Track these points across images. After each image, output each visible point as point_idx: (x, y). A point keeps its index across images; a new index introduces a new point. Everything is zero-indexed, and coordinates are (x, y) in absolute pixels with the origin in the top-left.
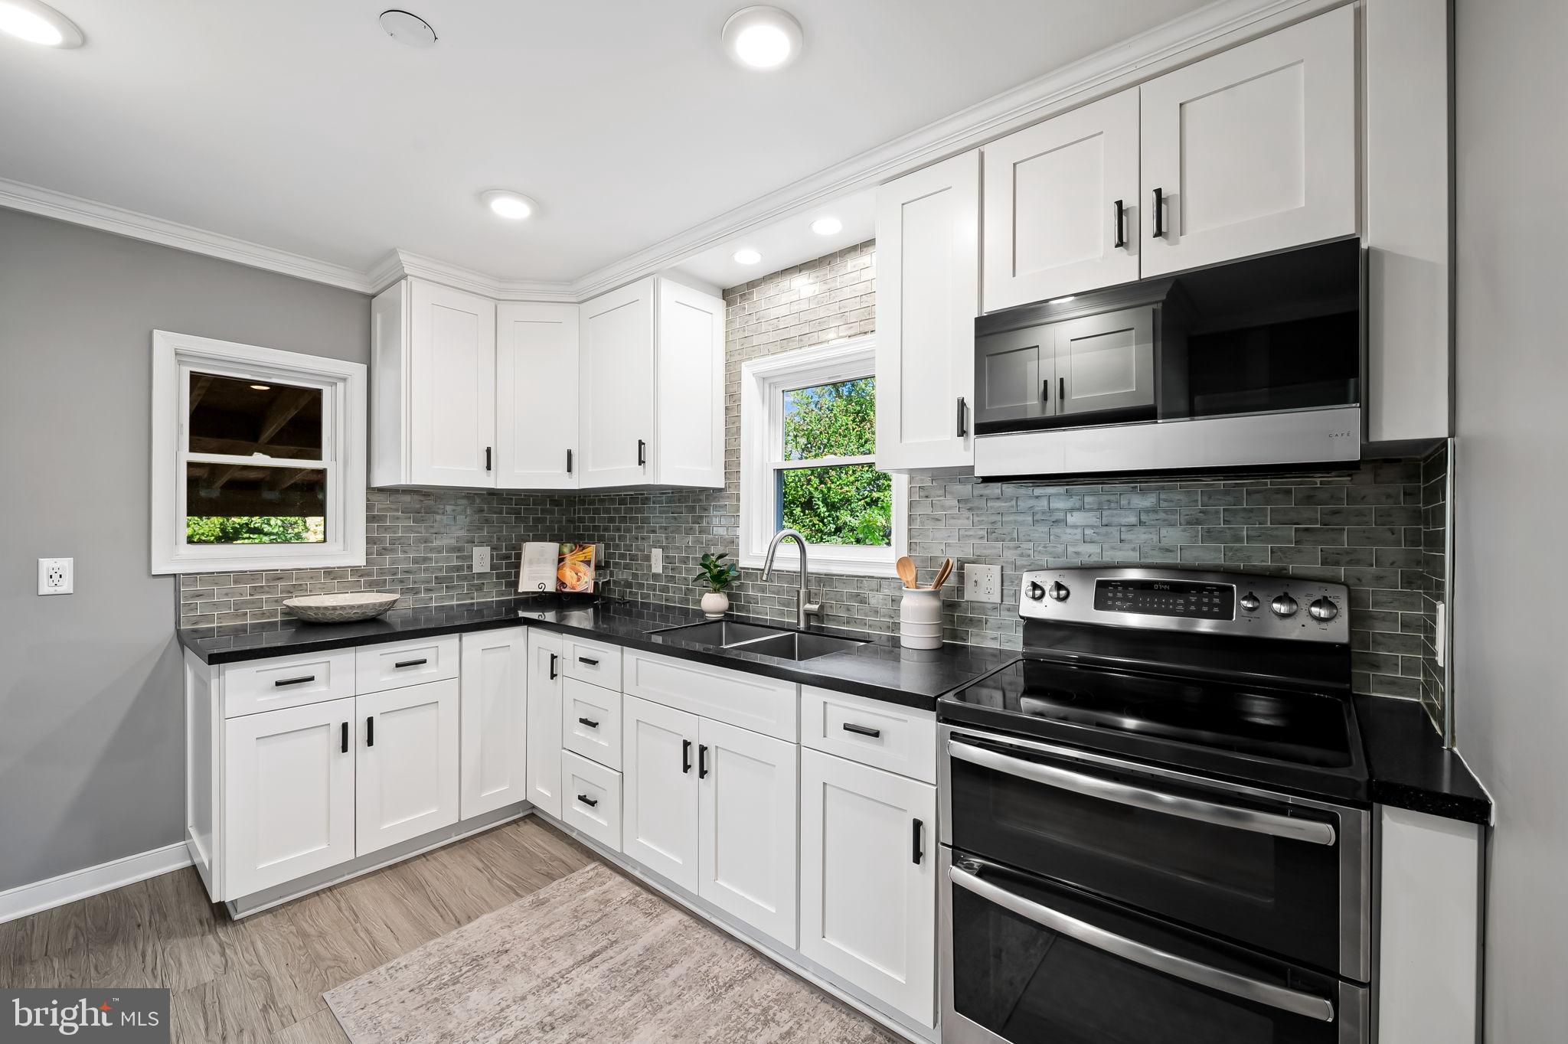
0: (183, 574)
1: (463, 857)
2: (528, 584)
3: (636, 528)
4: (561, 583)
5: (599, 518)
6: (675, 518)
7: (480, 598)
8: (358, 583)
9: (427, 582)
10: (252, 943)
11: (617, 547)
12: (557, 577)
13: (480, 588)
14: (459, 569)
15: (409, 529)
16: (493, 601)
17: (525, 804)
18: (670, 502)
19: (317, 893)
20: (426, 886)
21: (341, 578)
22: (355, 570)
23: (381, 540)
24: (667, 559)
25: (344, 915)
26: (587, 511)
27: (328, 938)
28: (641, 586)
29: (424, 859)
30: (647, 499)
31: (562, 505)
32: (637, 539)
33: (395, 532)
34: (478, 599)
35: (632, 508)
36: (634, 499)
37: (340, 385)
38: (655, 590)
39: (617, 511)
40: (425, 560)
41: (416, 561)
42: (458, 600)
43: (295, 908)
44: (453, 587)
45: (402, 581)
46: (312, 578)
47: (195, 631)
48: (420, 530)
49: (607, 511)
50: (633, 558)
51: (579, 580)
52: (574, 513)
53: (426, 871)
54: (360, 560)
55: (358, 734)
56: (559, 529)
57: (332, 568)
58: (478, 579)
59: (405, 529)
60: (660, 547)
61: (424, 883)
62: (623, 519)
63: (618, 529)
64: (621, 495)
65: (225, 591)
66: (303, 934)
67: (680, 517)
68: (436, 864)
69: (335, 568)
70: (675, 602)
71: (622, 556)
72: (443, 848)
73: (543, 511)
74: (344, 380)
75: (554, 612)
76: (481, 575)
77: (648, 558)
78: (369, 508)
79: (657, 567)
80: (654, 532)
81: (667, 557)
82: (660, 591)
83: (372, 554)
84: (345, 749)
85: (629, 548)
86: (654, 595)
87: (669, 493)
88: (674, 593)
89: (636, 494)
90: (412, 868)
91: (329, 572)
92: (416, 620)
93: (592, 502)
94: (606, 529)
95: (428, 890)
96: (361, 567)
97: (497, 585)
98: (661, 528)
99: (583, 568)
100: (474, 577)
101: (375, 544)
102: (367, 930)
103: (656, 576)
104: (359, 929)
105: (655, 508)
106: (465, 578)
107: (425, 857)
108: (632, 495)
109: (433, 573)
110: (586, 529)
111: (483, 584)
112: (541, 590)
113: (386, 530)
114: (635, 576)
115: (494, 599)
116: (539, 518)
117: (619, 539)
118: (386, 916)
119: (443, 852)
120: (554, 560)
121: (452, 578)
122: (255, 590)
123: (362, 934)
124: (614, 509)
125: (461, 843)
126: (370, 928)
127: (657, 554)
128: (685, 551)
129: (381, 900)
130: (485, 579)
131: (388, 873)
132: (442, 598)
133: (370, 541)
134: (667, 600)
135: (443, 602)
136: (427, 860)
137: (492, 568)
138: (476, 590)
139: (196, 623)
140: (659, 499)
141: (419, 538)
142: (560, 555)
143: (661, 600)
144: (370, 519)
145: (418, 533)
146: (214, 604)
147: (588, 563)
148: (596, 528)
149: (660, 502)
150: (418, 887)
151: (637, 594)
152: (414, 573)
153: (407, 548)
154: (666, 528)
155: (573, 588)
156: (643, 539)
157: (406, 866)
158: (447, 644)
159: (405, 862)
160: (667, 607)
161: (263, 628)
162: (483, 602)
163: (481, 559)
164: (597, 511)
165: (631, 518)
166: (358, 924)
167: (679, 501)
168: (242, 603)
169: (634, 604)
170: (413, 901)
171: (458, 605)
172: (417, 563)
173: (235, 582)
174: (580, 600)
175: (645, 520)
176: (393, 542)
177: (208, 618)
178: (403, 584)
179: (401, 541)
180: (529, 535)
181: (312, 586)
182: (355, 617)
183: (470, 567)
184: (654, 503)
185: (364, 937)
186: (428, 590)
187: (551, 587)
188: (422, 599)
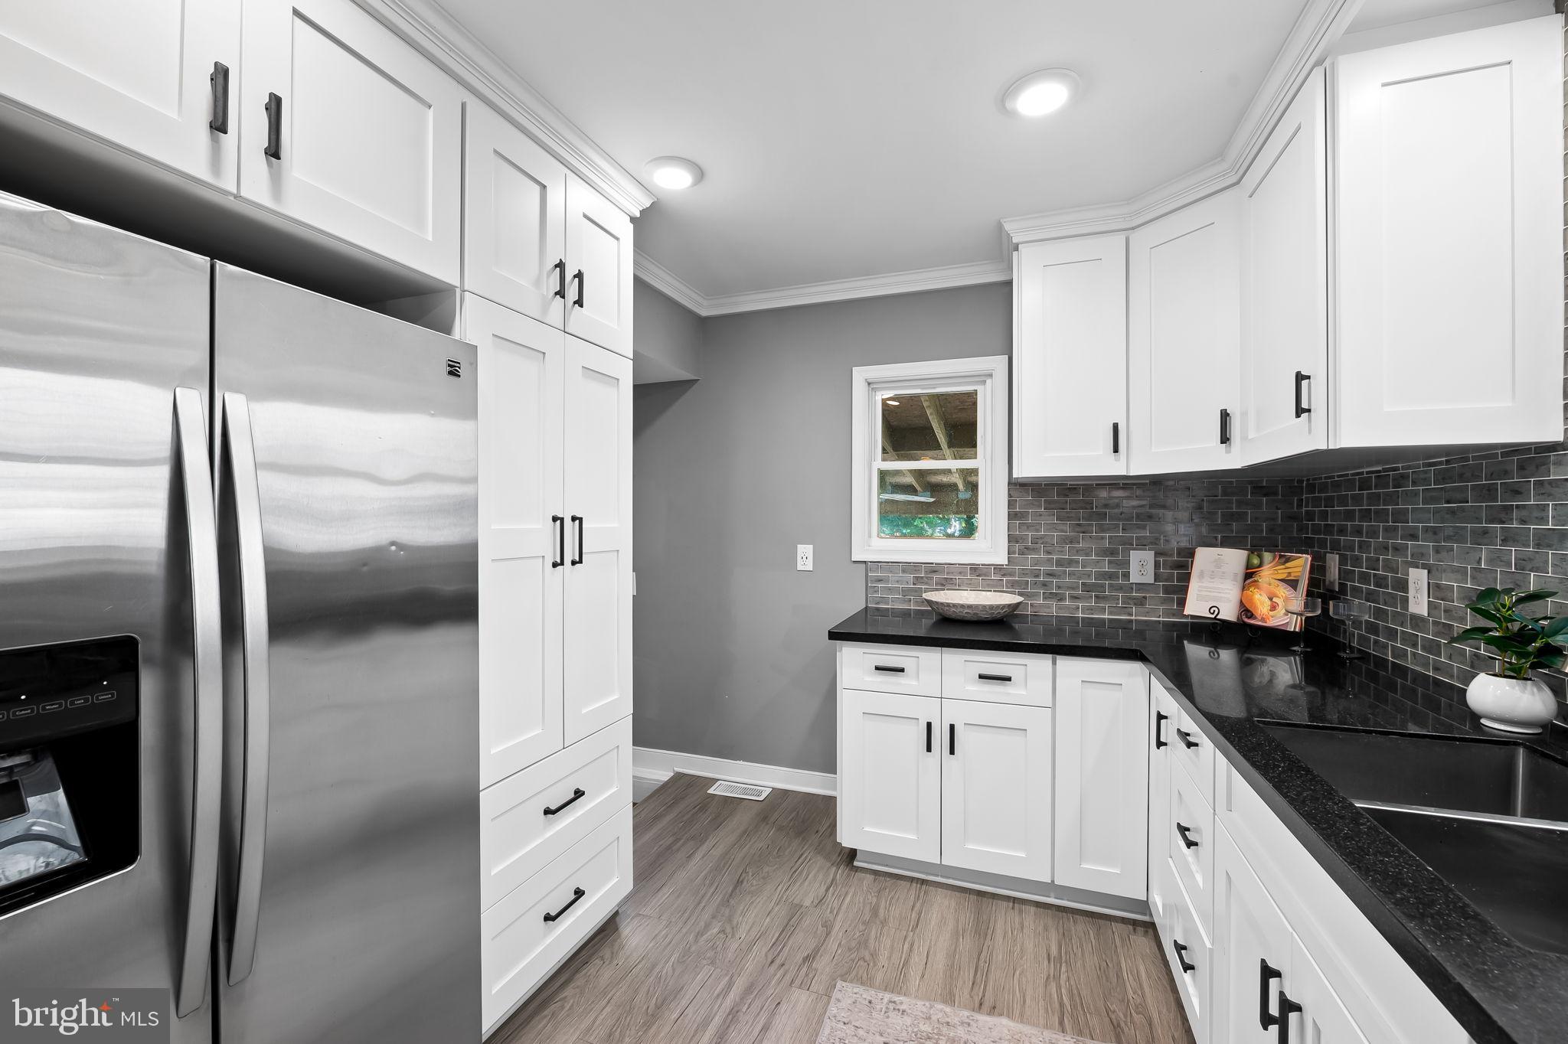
0: (871, 562)
1: (1046, 929)
2: (1196, 606)
3: (1386, 529)
4: (1246, 610)
5: (1334, 513)
6: (1452, 512)
7: (1139, 616)
8: (1000, 582)
9: (1073, 589)
10: (847, 893)
11: (1357, 562)
12: (1241, 601)
13: (1140, 602)
14: (1111, 576)
15: (1053, 527)
16: (1159, 622)
17: (1144, 906)
18: (1444, 480)
19: (912, 879)
20: (989, 937)
21: (985, 575)
22: (998, 568)
23: (1023, 539)
24: (1434, 589)
25: (911, 915)
26: (1317, 502)
27: (886, 928)
28: (1392, 634)
29: (1011, 904)
30: (1404, 477)
31: (1276, 494)
32: (1387, 548)
33: (1038, 531)
34: (1136, 615)
35: (1378, 495)
36: (1381, 479)
37: (989, 381)
38: (1415, 645)
39: (1357, 500)
40: (1071, 562)
41: (1059, 563)
42: (1110, 613)
43: (890, 882)
44: (1105, 598)
45: (1044, 585)
46: (960, 573)
47: (877, 609)
48: (1065, 528)
49: (1343, 501)
50: (1381, 582)
51: (1273, 608)
52: (1300, 506)
53: (1002, 920)
54: (1002, 559)
55: (940, 737)
56: (1271, 530)
57: (977, 565)
58: (1138, 591)
59: (1049, 527)
60: (1424, 567)
61: (990, 932)
62: (1366, 515)
63: (1358, 532)
64: (1362, 473)
65: (897, 579)
66: (875, 912)
67: (1462, 509)
68: (1017, 919)
69: (979, 565)
70: (1451, 677)
71: (1364, 578)
72: (1038, 904)
73: (1239, 503)
74: (991, 376)
75: (1235, 650)
76: (1141, 586)
77: (1403, 585)
78: (1011, 504)
79: (1419, 603)
80: (1414, 537)
81: (1438, 586)
82: (1424, 648)
83: (1014, 553)
84: (929, 749)
85: (1373, 564)
86: (1414, 654)
87: (1441, 463)
88: (1450, 658)
89: (1385, 470)
90: (994, 908)
91: (975, 569)
92: (1060, 631)
93: (1324, 488)
94: (1342, 531)
95: (988, 942)
96: (1003, 565)
97: (1164, 601)
98: (1426, 530)
99: (1283, 591)
100: (1132, 589)
101: (1017, 542)
102: (912, 945)
103: (1417, 621)
104: (909, 939)
105: (1416, 494)
106: (1120, 588)
107: (1014, 903)
108: (1379, 471)
109: (1080, 578)
110: (1317, 530)
111: (1145, 598)
112: (1213, 616)
113: (1028, 527)
114: (1379, 613)
115: (1161, 619)
116: (1232, 514)
117: (1360, 547)
118: (935, 944)
119: (1033, 909)
120: (1236, 575)
121: (1103, 586)
122: (917, 580)
123: (906, 946)
124: (1353, 497)
125: (1058, 911)
126: (915, 947)
127: (1418, 579)
128: (1473, 578)
129: (945, 922)
130: (1148, 591)
131: (973, 897)
132: (1091, 609)
133: (1012, 539)
134: (1436, 669)
135: (1092, 614)
136: (1013, 908)
137: (1157, 577)
138: (1135, 604)
139: (878, 603)
140: (1422, 476)
141: (1063, 537)
142: (1247, 568)
143: (1426, 665)
144: (1012, 516)
145: (1062, 531)
146: (890, 589)
147: (1293, 584)
148: (1329, 529)
149: (1426, 481)
150: (982, 931)
151: (1385, 646)
152: (1059, 577)
153: (1050, 548)
154: (1435, 531)
155: (1263, 620)
156: (1396, 549)
157: (991, 900)
158: (1038, 665)
159: (994, 896)
160: (1437, 682)
161: (923, 615)
162: (1146, 621)
163: (1141, 566)
164: (1329, 502)
165: (1377, 512)
166: (912, 933)
167: (1462, 477)
168: (908, 590)
169: (1381, 663)
170: (966, 944)
171: (1110, 620)
172: (1062, 566)
173: (904, 571)
174: (1276, 641)
175: (1400, 516)
176: (1035, 541)
177: (884, 600)
178: (1046, 588)
179: (1043, 540)
180: (1216, 538)
181: (960, 581)
182: (969, 617)
183: (1126, 575)
184: (1414, 483)
185: (905, 950)
186: (1074, 598)
187: (1228, 612)
188: (1067, 608)
